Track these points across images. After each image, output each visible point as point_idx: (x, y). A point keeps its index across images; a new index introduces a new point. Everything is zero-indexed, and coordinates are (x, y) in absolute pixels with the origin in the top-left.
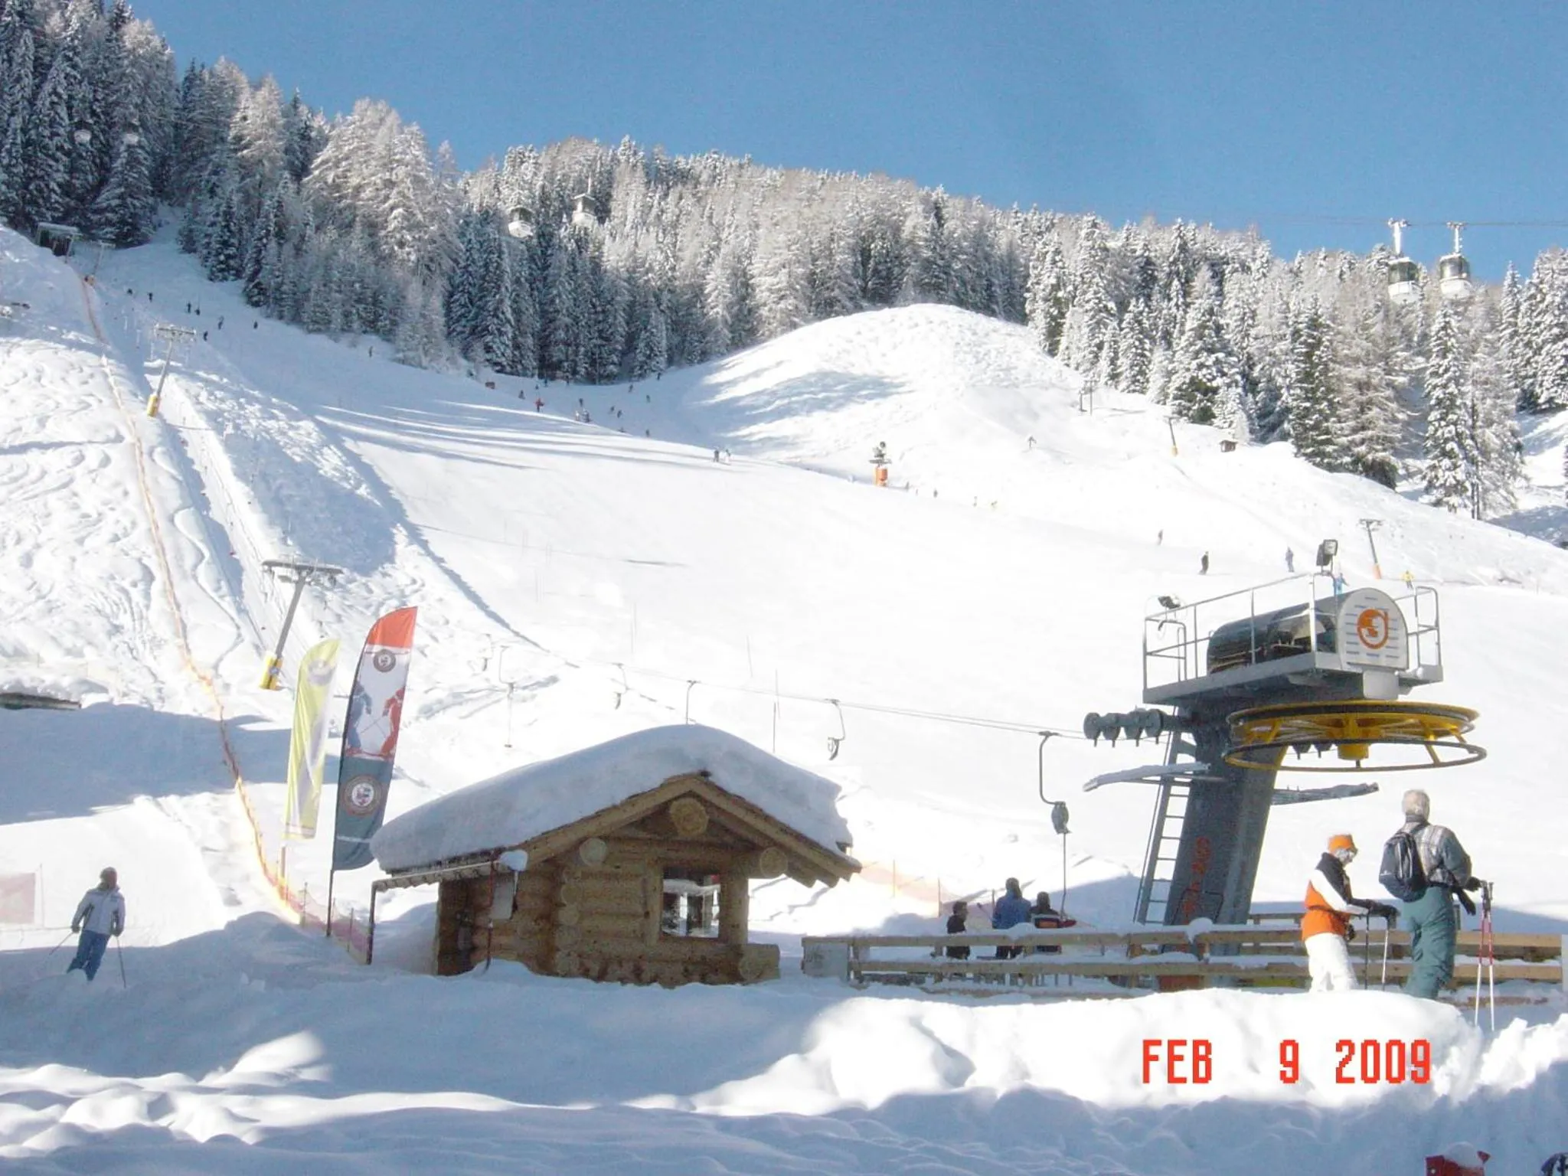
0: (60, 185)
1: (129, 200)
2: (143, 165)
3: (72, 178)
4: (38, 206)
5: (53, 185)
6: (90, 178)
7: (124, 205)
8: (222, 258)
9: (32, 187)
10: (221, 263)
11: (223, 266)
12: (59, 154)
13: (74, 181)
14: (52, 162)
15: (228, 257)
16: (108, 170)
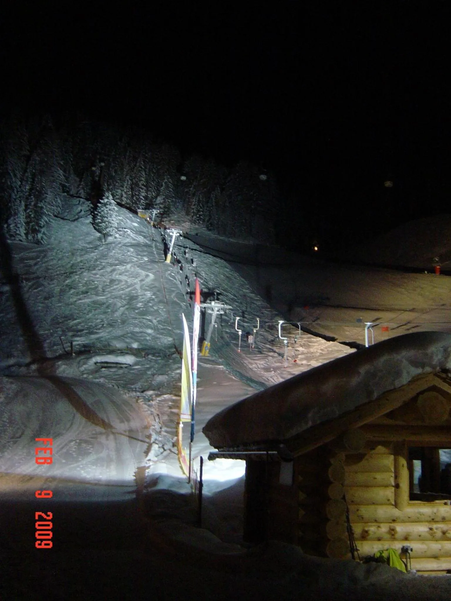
0: (143, 197)
1: (167, 200)
2: (170, 188)
3: (147, 194)
4: (137, 204)
5: (142, 197)
6: (154, 194)
7: (164, 202)
8: (198, 216)
9: (135, 198)
10: (198, 217)
11: (198, 218)
12: (143, 187)
13: (148, 195)
14: (140, 189)
15: (200, 215)
16: (159, 191)
